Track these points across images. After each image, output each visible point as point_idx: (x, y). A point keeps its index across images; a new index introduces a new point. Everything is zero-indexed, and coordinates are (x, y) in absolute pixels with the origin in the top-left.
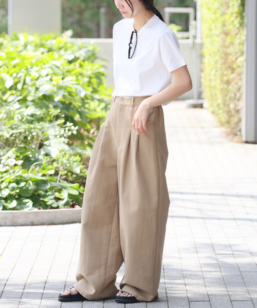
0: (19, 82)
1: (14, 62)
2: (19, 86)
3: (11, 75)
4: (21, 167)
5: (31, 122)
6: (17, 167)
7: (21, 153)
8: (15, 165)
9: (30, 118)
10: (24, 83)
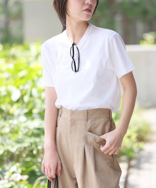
0: (25, 94)
1: (21, 74)
2: (26, 99)
3: (18, 87)
4: (26, 182)
5: (38, 135)
6: (22, 183)
7: (27, 168)
8: (21, 180)
9: (36, 132)
10: (31, 96)
